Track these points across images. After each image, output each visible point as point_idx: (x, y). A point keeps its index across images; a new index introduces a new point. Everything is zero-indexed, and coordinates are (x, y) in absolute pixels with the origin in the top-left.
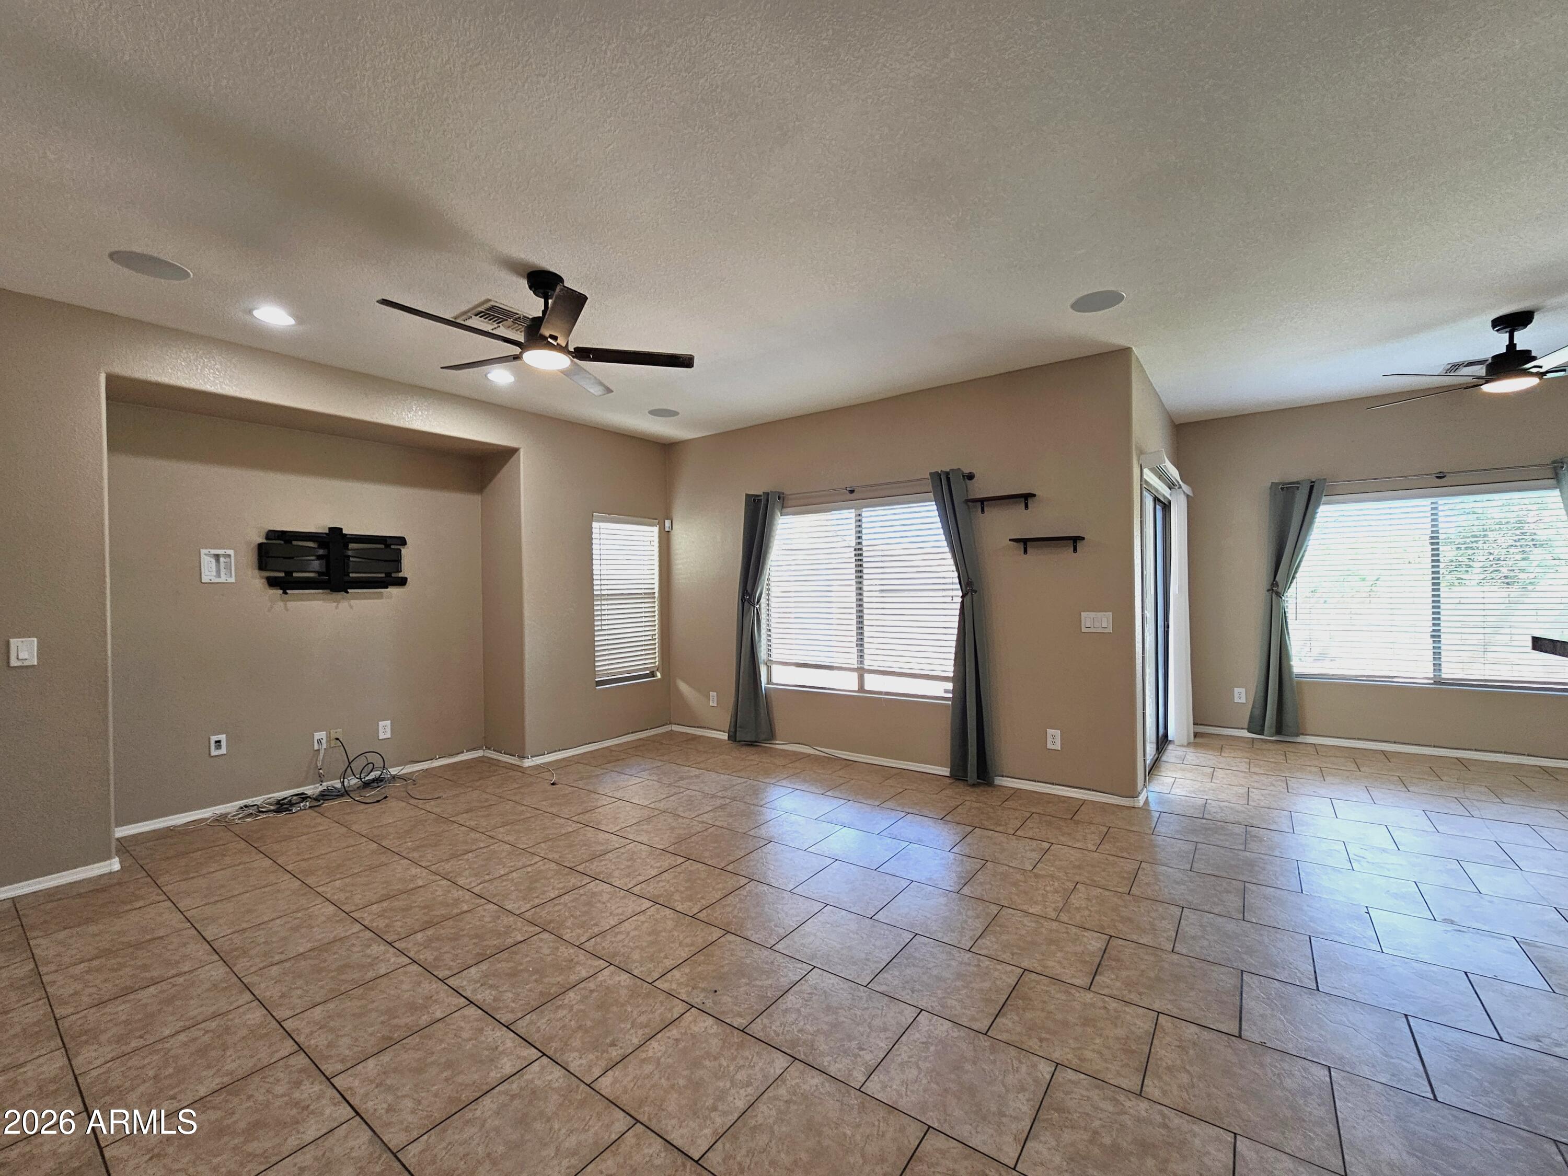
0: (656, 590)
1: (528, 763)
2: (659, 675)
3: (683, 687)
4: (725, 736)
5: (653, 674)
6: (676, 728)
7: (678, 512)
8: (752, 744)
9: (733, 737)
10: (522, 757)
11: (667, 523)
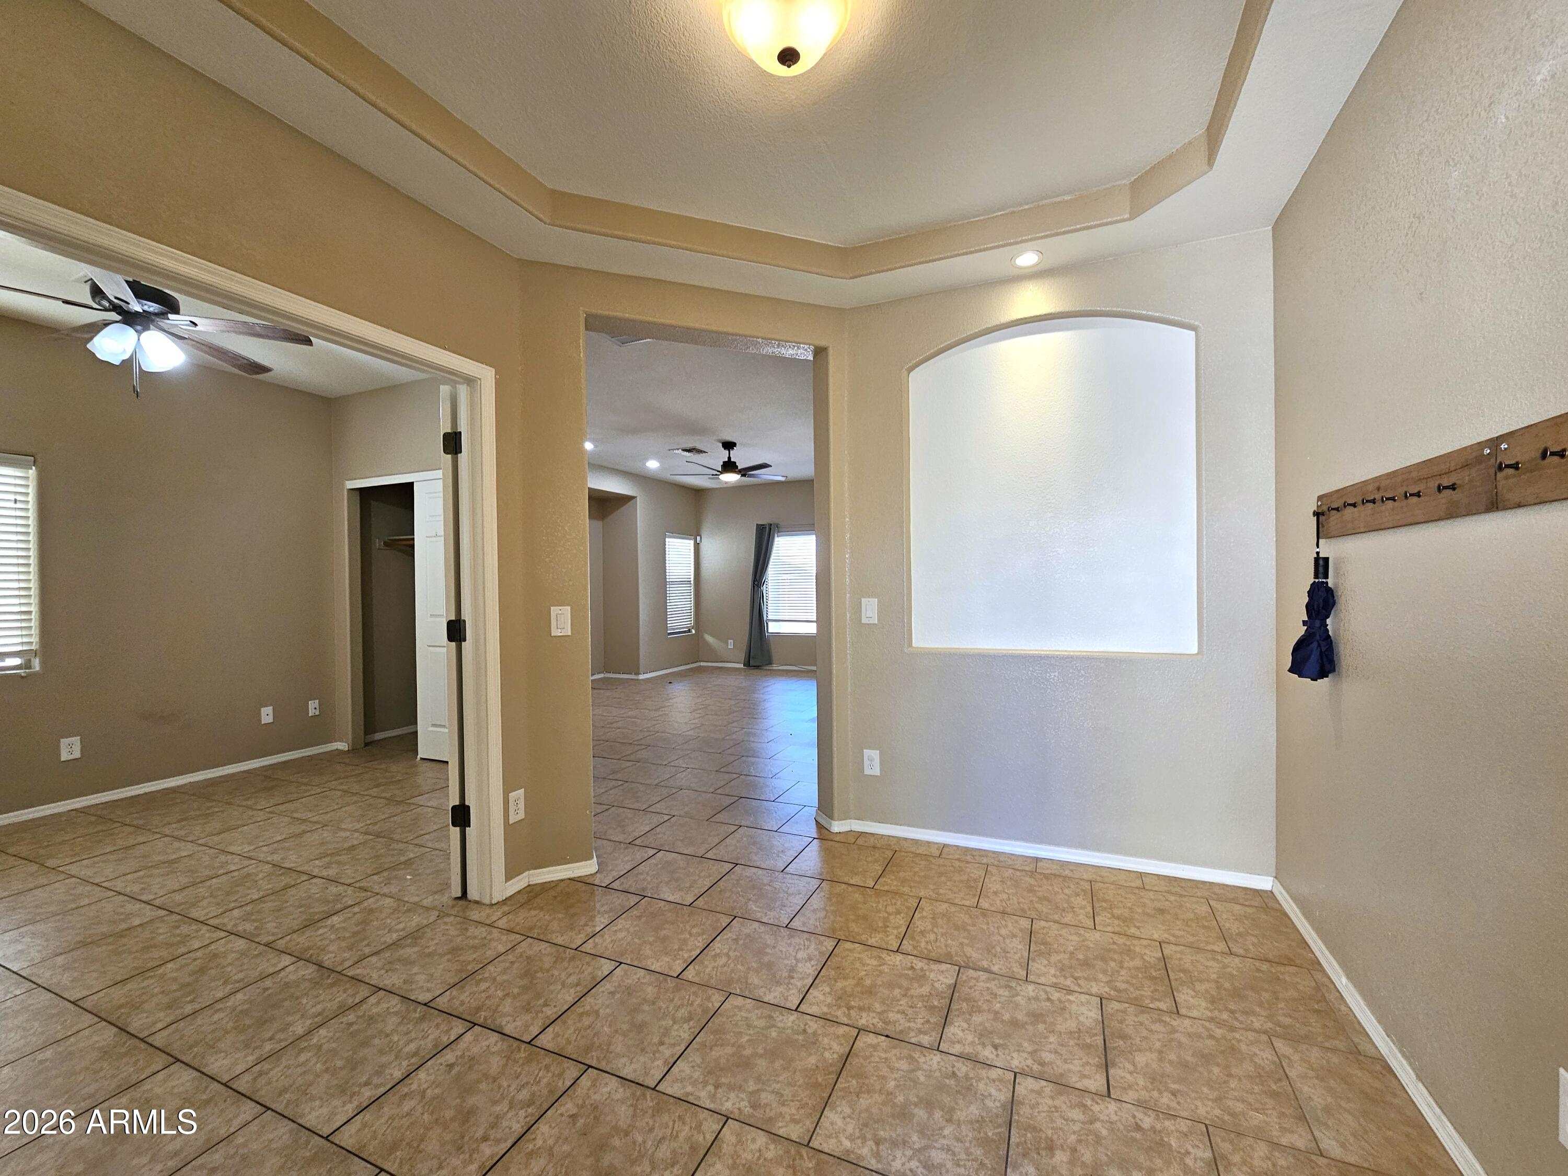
0: (692, 579)
1: (641, 677)
2: (694, 631)
3: (709, 638)
4: (742, 666)
5: (689, 631)
6: (702, 664)
7: (705, 532)
8: (757, 667)
9: (747, 664)
10: (638, 674)
11: (698, 538)
